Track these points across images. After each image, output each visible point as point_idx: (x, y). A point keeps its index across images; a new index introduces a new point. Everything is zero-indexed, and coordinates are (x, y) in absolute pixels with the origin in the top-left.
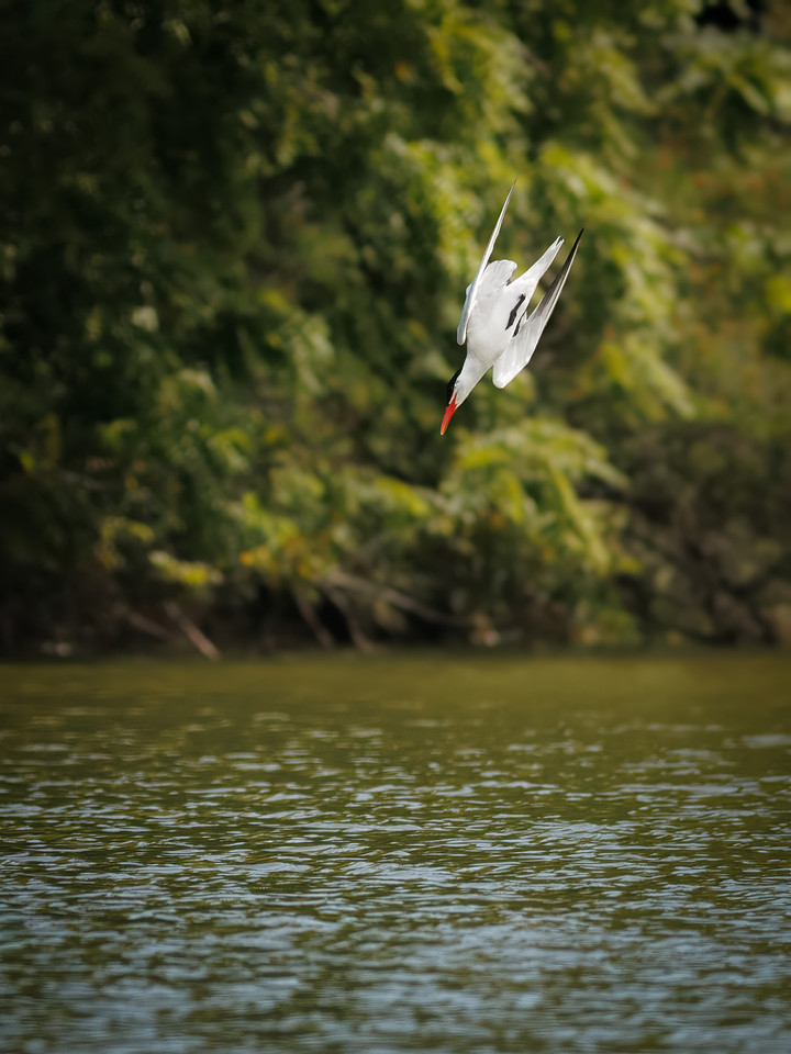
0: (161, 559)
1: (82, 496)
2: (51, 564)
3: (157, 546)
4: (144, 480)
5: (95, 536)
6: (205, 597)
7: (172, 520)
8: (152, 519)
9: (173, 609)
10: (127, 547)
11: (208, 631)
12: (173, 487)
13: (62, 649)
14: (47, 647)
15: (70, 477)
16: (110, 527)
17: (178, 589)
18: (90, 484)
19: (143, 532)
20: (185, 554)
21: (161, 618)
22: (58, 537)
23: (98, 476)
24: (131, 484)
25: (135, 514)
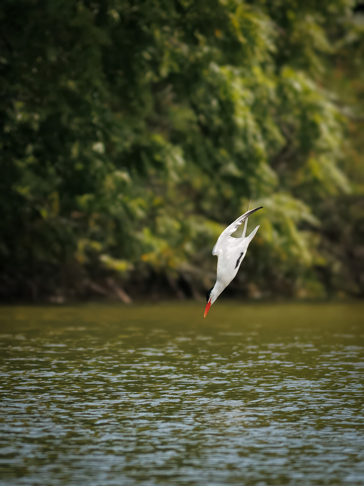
0: (105, 258)
1: (69, 230)
2: (55, 261)
3: (104, 252)
4: (98, 222)
5: (75, 248)
6: (126, 276)
7: (111, 240)
8: (101, 240)
9: (111, 282)
10: (90, 253)
12: (111, 226)
13: (60, 300)
14: (53, 299)
15: (64, 221)
16: (82, 244)
17: (113, 273)
18: (73, 224)
19: (97, 246)
20: (116, 256)
21: (105, 286)
22: (57, 248)
23: (76, 220)
24: (92, 224)
25: (93, 237)
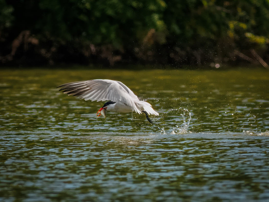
0: (249, 35)
1: (223, 14)
2: (213, 37)
3: (248, 31)
4: (244, 9)
5: (228, 27)
6: (264, 47)
7: (253, 22)
8: (247, 22)
9: (254, 52)
10: (238, 31)
11: (265, 59)
12: (253, 11)
13: (217, 66)
14: (212, 65)
15: (219, 8)
16: (232, 25)
17: (255, 45)
18: (225, 10)
19: (244, 26)
20: (257, 33)
21: (250, 55)
22: (214, 28)
23: (227, 8)
24: (239, 10)
25: (241, 20)
